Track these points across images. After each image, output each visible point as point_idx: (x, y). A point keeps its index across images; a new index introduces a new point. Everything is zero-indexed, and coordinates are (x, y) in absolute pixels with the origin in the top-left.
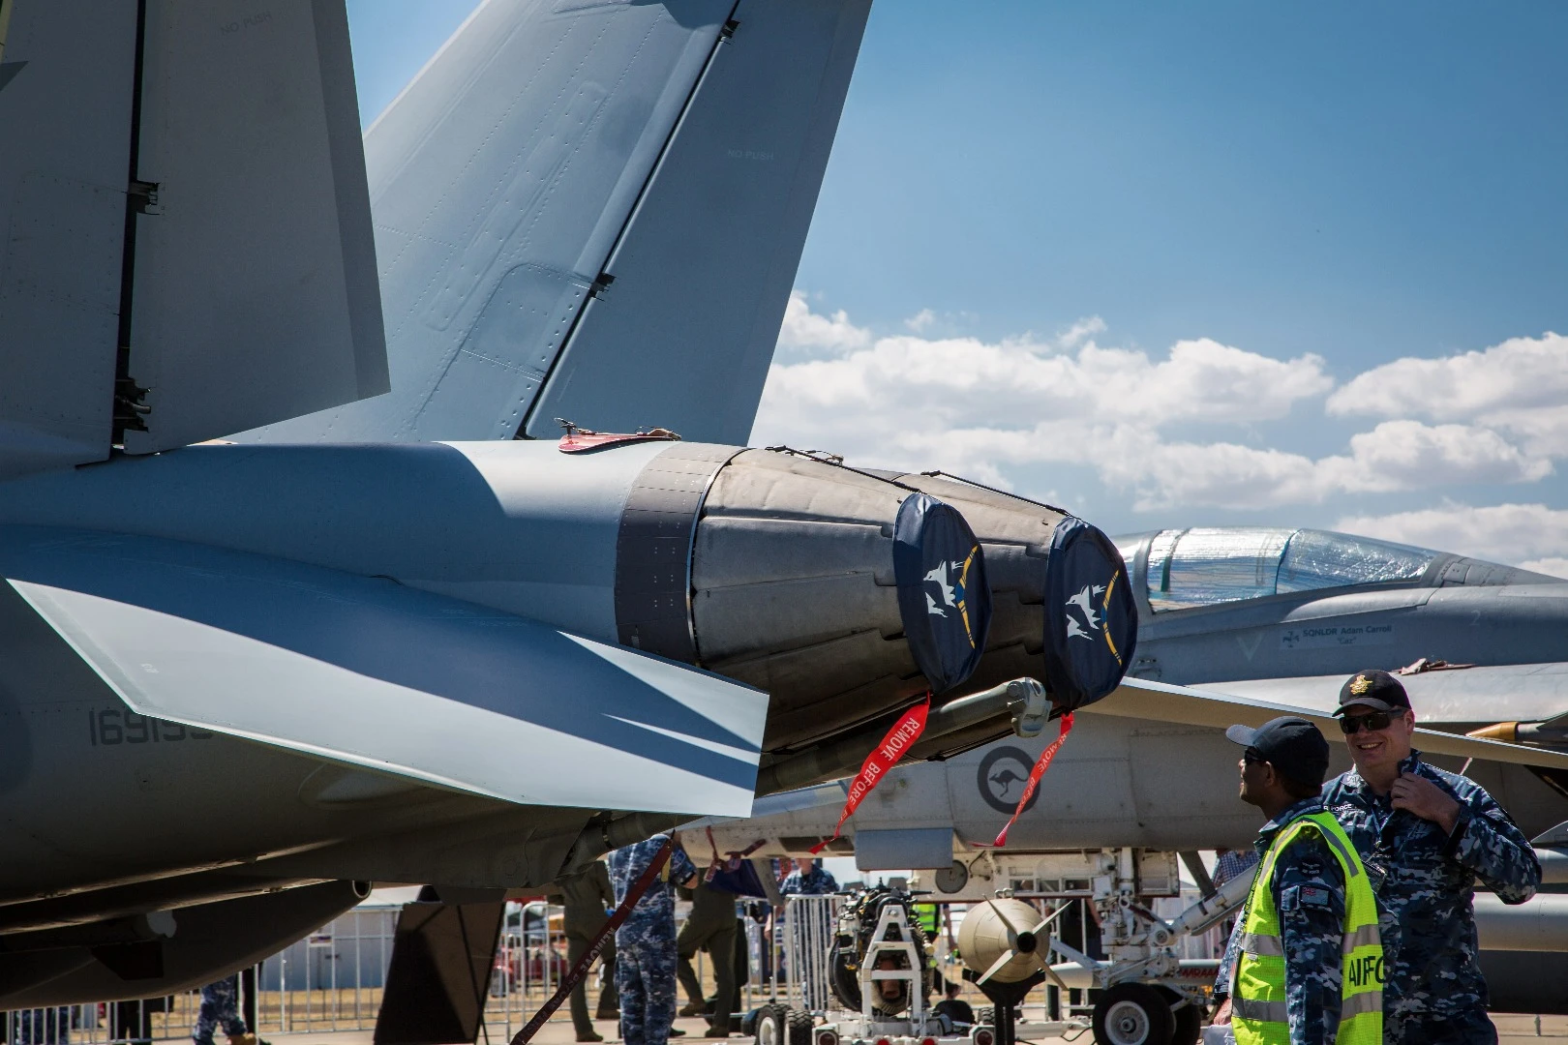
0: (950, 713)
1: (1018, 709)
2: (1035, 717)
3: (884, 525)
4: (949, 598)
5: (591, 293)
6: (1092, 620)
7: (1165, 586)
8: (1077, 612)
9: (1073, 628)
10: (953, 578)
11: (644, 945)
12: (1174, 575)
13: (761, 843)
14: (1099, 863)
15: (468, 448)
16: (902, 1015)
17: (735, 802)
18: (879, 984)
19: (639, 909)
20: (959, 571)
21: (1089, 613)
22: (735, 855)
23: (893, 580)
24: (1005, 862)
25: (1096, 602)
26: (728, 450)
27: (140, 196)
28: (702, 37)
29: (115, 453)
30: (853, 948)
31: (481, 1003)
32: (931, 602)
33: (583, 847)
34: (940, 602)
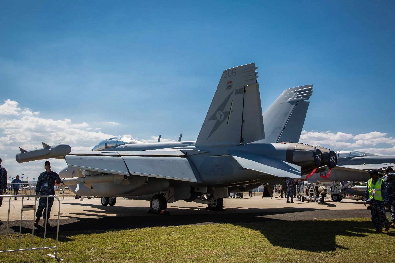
0: (319, 168)
1: (326, 168)
2: (327, 169)
3: (312, 151)
4: (319, 158)
5: (283, 129)
6: (333, 160)
7: (338, 156)
8: (331, 159)
9: (331, 161)
10: (319, 156)
11: (290, 189)
12: (339, 155)
13: (299, 180)
14: (332, 182)
15: (272, 144)
16: (313, 196)
17: (299, 177)
18: (310, 193)
19: (289, 186)
20: (320, 155)
21: (333, 159)
22: (296, 181)
23: (313, 156)
24: (323, 182)
25: (333, 158)
26: (297, 144)
27: (243, 122)
28: (293, 106)
29: (241, 144)
30: (308, 190)
31: (272, 194)
32: (317, 158)
33: (283, 180)
34: (318, 158)
